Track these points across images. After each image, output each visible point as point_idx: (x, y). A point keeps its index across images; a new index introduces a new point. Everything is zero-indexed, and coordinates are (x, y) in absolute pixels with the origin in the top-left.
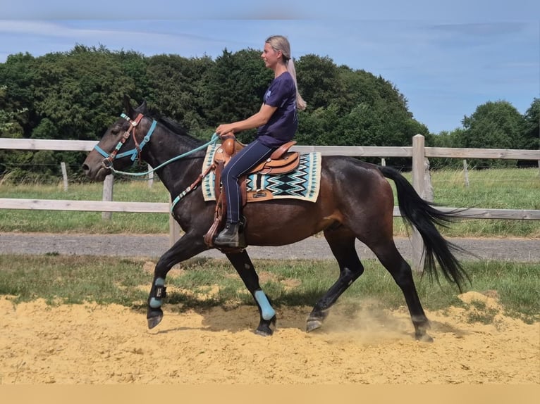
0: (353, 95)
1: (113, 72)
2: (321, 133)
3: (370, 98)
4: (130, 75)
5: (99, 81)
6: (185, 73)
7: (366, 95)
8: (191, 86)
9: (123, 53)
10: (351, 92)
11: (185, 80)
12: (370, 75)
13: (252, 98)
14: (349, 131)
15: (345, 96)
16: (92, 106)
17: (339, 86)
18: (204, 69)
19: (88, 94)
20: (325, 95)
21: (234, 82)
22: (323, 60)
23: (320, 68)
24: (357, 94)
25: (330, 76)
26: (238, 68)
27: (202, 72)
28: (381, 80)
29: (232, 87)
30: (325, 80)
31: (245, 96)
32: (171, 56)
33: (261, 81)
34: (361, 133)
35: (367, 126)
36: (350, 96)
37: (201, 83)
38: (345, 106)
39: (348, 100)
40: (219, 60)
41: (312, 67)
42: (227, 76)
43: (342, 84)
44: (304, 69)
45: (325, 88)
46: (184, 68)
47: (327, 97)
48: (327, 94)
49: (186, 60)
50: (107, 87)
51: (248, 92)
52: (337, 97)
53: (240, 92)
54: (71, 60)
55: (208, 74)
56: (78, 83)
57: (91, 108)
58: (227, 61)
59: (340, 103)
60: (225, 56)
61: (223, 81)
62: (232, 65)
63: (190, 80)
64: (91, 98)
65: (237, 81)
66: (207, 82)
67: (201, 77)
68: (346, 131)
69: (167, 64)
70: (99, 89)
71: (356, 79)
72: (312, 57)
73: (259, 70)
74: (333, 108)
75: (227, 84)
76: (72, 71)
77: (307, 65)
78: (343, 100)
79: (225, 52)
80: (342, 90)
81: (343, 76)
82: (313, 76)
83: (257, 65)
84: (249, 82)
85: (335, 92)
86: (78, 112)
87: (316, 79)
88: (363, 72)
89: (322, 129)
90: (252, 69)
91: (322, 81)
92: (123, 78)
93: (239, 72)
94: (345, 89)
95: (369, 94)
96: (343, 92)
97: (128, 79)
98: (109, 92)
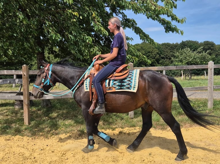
1: (153, 48)
4: (157, 48)
5: (149, 50)
6: (171, 48)
18: (177, 46)
19: (147, 53)
22: (211, 42)
23: (210, 44)
25: (213, 47)
26: (186, 45)
27: (176, 47)
30: (212, 48)
32: (167, 43)
36: (219, 52)
39: (219, 53)
40: (180, 43)
41: (207, 44)
43: (216, 48)
46: (170, 46)
48: (212, 51)
49: (171, 44)
54: (141, 45)
56: (144, 51)
58: (183, 44)
60: (182, 42)
66: (177, 49)
68: (219, 62)
69: (166, 45)
70: (149, 52)
72: (207, 42)
73: (192, 46)
76: (142, 48)
78: (217, 53)
83: (192, 44)
85: (214, 51)
87: (209, 47)
92: (155, 49)
96: (217, 51)
97: (156, 49)
98: (152, 53)
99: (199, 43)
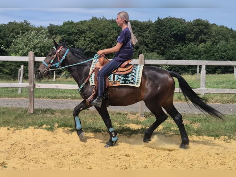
0: (218, 37)
1: (108, 29)
2: (203, 54)
3: (227, 38)
4: (116, 30)
5: (102, 32)
6: (140, 28)
7: (225, 37)
8: (143, 34)
9: (113, 20)
10: (217, 36)
11: (140, 31)
12: (227, 28)
13: (171, 39)
14: (216, 53)
15: (214, 38)
16: (99, 44)
17: (211, 33)
18: (149, 26)
19: (97, 38)
20: (204, 37)
21: (162, 32)
22: (204, 21)
23: (202, 25)
24: (220, 37)
25: (207, 29)
26: (164, 25)
27: (148, 28)
28: (232, 30)
29: (162, 34)
30: (205, 30)
31: (167, 38)
32: (134, 21)
33: (175, 31)
34: (222, 54)
35: (225, 52)
36: (217, 37)
37: (147, 32)
38: (215, 42)
39: (216, 39)
40: (156, 22)
41: (199, 25)
42: (159, 29)
43: (213, 32)
44: (195, 26)
45: (205, 34)
46: (139, 27)
47: (206, 38)
49: (141, 22)
50: (105, 35)
51: (169, 36)
52: (211, 38)
53: (165, 36)
54: (90, 23)
55: (151, 28)
56: (93, 34)
57: (98, 45)
58: (159, 23)
59: (212, 41)
60: (158, 20)
61: (157, 31)
62: (162, 24)
63: (142, 31)
64: (99, 40)
65: (164, 32)
66: (150, 32)
67: (147, 30)
68: (215, 54)
69: (132, 24)
70: (102, 36)
71: (220, 30)
72: (199, 20)
73: (174, 26)
74: (209, 43)
75: (159, 33)
76: (90, 28)
77: (196, 24)
78: (214, 39)
79: (159, 18)
80: (213, 35)
81: (214, 28)
82: (199, 29)
83: (173, 24)
84: (169, 32)
85: (210, 36)
86: (93, 46)
87: (201, 30)
88: (223, 27)
89: (203, 53)
90: (171, 26)
91: (204, 31)
92: (112, 31)
93: (165, 27)
94: (214, 34)
95: (226, 36)
96: (213, 36)
97: (115, 31)
98: (106, 37)
99: (186, 22)
